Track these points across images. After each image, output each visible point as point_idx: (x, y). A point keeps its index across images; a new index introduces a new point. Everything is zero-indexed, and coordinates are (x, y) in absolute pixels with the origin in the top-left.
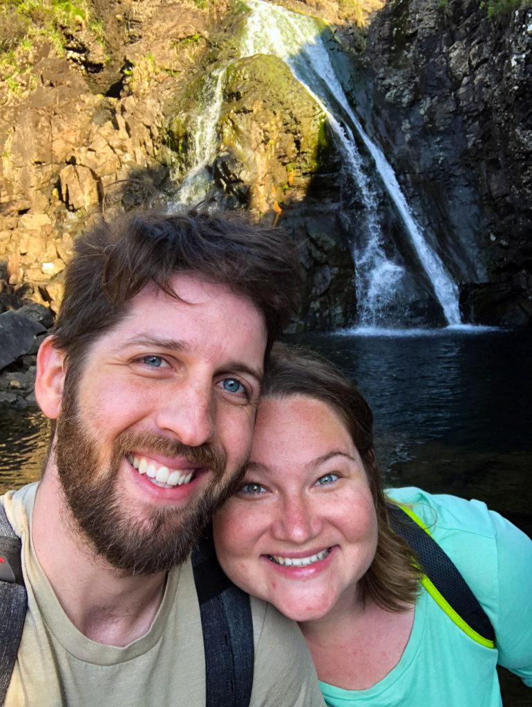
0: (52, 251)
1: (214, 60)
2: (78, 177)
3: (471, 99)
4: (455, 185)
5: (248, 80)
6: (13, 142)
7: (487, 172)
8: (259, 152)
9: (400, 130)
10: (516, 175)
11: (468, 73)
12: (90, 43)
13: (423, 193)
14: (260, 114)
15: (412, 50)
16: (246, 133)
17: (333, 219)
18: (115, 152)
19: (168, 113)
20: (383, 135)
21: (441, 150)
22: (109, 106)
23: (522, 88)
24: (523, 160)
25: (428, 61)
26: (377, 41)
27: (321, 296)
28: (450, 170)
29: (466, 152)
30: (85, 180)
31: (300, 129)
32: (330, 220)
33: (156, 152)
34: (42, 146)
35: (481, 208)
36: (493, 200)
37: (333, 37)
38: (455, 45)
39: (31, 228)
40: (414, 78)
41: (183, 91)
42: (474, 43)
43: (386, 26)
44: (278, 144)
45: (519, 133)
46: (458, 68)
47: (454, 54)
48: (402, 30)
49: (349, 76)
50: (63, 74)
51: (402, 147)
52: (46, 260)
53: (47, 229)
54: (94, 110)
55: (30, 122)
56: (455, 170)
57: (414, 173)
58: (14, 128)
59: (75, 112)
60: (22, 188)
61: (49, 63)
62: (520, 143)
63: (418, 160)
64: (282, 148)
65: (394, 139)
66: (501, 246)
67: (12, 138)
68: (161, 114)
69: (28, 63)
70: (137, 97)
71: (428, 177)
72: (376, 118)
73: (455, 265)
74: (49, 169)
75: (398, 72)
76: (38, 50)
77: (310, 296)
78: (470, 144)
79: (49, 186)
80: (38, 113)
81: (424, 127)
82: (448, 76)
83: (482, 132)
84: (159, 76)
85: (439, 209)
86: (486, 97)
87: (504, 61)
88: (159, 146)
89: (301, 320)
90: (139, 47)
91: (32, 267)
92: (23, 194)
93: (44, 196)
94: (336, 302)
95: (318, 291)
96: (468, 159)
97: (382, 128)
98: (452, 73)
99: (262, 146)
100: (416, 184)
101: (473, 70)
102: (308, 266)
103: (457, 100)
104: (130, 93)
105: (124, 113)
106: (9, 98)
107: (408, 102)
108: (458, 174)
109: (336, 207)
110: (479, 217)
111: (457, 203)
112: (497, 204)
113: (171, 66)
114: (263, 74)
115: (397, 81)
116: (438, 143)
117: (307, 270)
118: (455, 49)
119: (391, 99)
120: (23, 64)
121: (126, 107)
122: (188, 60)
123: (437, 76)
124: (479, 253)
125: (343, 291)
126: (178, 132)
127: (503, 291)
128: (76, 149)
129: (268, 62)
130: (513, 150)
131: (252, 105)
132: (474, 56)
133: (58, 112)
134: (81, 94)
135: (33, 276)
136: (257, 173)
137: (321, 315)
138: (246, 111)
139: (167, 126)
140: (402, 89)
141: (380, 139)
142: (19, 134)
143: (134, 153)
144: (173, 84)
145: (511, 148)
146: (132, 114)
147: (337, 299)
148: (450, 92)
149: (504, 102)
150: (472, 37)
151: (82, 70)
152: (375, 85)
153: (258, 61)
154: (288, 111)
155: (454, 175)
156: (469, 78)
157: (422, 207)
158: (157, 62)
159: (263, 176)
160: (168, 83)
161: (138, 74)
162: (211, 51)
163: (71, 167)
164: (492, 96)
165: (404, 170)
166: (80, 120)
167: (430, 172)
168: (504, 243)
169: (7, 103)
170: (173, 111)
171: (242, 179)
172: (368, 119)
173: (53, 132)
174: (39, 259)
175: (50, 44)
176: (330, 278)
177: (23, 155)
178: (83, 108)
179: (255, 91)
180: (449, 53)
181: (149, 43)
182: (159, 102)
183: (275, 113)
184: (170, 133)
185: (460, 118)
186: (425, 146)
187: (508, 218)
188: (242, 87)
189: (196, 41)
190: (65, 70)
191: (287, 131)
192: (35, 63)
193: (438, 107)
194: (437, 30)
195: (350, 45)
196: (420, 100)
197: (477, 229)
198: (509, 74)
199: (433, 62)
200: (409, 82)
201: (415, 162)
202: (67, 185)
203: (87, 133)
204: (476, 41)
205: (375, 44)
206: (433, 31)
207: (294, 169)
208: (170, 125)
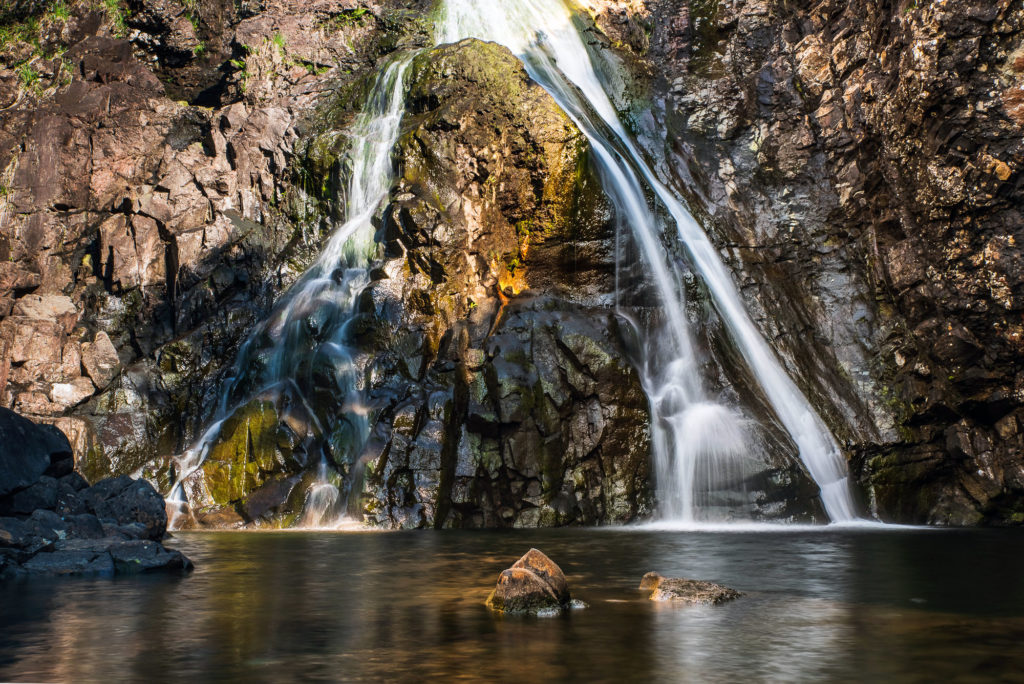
0: (72, 362)
1: (389, 50)
2: (134, 234)
3: (840, 125)
4: (821, 270)
5: (451, 77)
6: (19, 168)
7: (879, 244)
8: (469, 196)
9: (717, 176)
10: (935, 247)
11: (831, 84)
12: (172, 17)
13: (765, 280)
14: (472, 132)
15: (729, 51)
16: (447, 163)
17: (604, 320)
18: (204, 194)
19: (306, 130)
20: (687, 183)
21: (792, 209)
22: (197, 119)
23: (936, 94)
24: (944, 220)
25: (758, 67)
26: (667, 38)
27: (584, 459)
28: (811, 243)
29: (837, 213)
30: (147, 241)
31: (542, 161)
32: (599, 321)
33: (279, 195)
34: (73, 178)
35: (873, 308)
36: (896, 292)
37: (594, 25)
38: (805, 40)
39: (38, 317)
40: (736, 92)
41: (332, 98)
42: (838, 36)
43: (682, 13)
44: (502, 184)
45: (935, 173)
46: (813, 77)
47: (804, 55)
48: (710, 18)
49: (624, 86)
50: (120, 63)
51: (721, 203)
52: (59, 377)
53: (67, 321)
54: (171, 125)
55: (53, 136)
56: (819, 244)
57: (747, 247)
58: (23, 146)
59: (136, 125)
60: (26, 251)
61: (97, 43)
62: (937, 190)
63: (752, 225)
64: (510, 192)
65: (707, 191)
66: (916, 373)
67: (17, 163)
68: (293, 132)
69: (59, 41)
70: (251, 104)
71: (772, 254)
72: (673, 155)
73: (834, 410)
74: (81, 219)
75: (708, 83)
76: (79, 22)
77: (564, 459)
78: (843, 200)
79: (77, 249)
80: (71, 123)
81: (759, 173)
82: (796, 89)
83: (864, 178)
84: (291, 72)
85: (797, 310)
86: (869, 118)
87: (898, 54)
88: (285, 185)
89: (548, 502)
90: (259, 24)
91: (31, 388)
92: (28, 261)
93: (66, 267)
94: (614, 471)
95: (579, 450)
96: (842, 223)
97: (683, 171)
98: (802, 84)
99: (474, 187)
100: (751, 264)
101: (839, 79)
102: (560, 401)
103: (815, 128)
104: (239, 97)
105: (227, 130)
106: (19, 98)
107: (728, 131)
108: (826, 250)
109: (608, 301)
110: (872, 323)
111: (828, 301)
112: (901, 300)
113: (313, 56)
114: (476, 70)
115: (706, 97)
116: (786, 198)
117: (559, 409)
118: (806, 46)
119: (698, 126)
120: (49, 43)
121: (230, 120)
122: (344, 48)
123: (777, 88)
124: (876, 388)
125: (626, 451)
126: (322, 161)
127: (927, 459)
128: (134, 188)
129: (487, 52)
130: (925, 202)
131: (458, 118)
132: (840, 56)
133: (106, 124)
134: (151, 97)
135: (32, 405)
136: (465, 231)
137: (585, 496)
138: (446, 127)
139: (302, 151)
140: (716, 109)
141: (683, 188)
142: (32, 155)
143: (240, 196)
144: (316, 86)
145: (921, 200)
146: (241, 131)
147: (616, 466)
148: (802, 115)
149: (904, 120)
150: (833, 29)
151: (154, 62)
152: (669, 103)
153: (469, 49)
154: (520, 131)
155: (820, 253)
156: (834, 91)
157: (765, 306)
158: (289, 50)
159: (476, 236)
160: (308, 85)
161: (255, 67)
162: (385, 35)
163: (120, 218)
164: (881, 114)
165: (729, 242)
166: (145, 140)
167: (775, 246)
168: (922, 368)
169: (15, 104)
170: (314, 128)
171: (438, 239)
172: (659, 156)
173: (94, 157)
174: (46, 376)
175: (102, 14)
176: (601, 424)
177: (35, 192)
178: (153, 121)
179: (463, 96)
180: (794, 53)
181: (278, 18)
182: (291, 112)
183: (498, 133)
184: (307, 162)
185: (821, 157)
186: (762, 203)
187: (926, 324)
188: (441, 88)
189: (359, 19)
190: (125, 56)
191: (520, 164)
192: (72, 43)
193: (781, 140)
194: (771, 19)
195: (622, 39)
196: (748, 128)
197: (869, 346)
198: (910, 73)
199: (769, 68)
200: (728, 99)
201: (747, 229)
202: (111, 248)
203: (155, 162)
204: (841, 33)
205: (664, 42)
206: (765, 20)
207: (530, 230)
208: (307, 151)
